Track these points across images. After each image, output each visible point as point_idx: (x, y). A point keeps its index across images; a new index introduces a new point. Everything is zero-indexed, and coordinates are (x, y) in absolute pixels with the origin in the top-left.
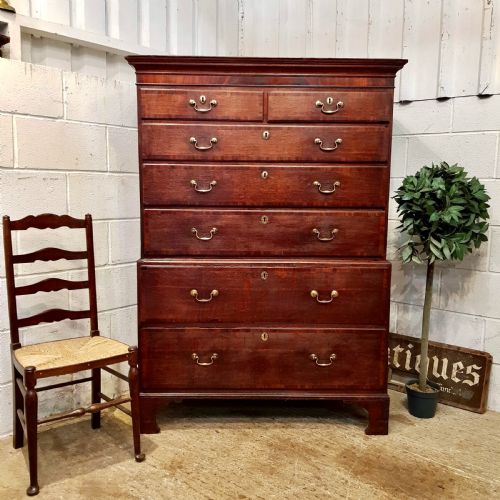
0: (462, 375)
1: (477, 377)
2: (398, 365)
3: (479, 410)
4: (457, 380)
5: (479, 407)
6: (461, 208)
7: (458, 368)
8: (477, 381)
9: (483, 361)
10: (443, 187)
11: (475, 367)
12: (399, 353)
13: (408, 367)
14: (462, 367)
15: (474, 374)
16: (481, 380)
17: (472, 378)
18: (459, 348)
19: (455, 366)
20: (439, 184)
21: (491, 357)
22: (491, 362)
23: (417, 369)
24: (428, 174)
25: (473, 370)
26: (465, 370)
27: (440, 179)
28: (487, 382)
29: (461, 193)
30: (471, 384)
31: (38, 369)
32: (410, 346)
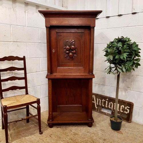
0: (124, 110)
1: (128, 110)
2: (103, 106)
3: (129, 122)
4: (122, 111)
5: (129, 121)
6: (128, 54)
7: (122, 107)
8: (128, 112)
9: (131, 105)
10: (121, 46)
11: (128, 107)
12: (104, 102)
13: (106, 106)
14: (124, 107)
15: (128, 109)
16: (130, 111)
17: (127, 111)
18: (123, 100)
19: (121, 106)
20: (120, 45)
21: (133, 104)
22: (133, 105)
23: (109, 107)
24: (116, 41)
25: (127, 108)
26: (124, 108)
27: (120, 43)
28: (132, 112)
29: (128, 48)
30: (126, 113)
31: (8, 106)
32: (107, 99)
